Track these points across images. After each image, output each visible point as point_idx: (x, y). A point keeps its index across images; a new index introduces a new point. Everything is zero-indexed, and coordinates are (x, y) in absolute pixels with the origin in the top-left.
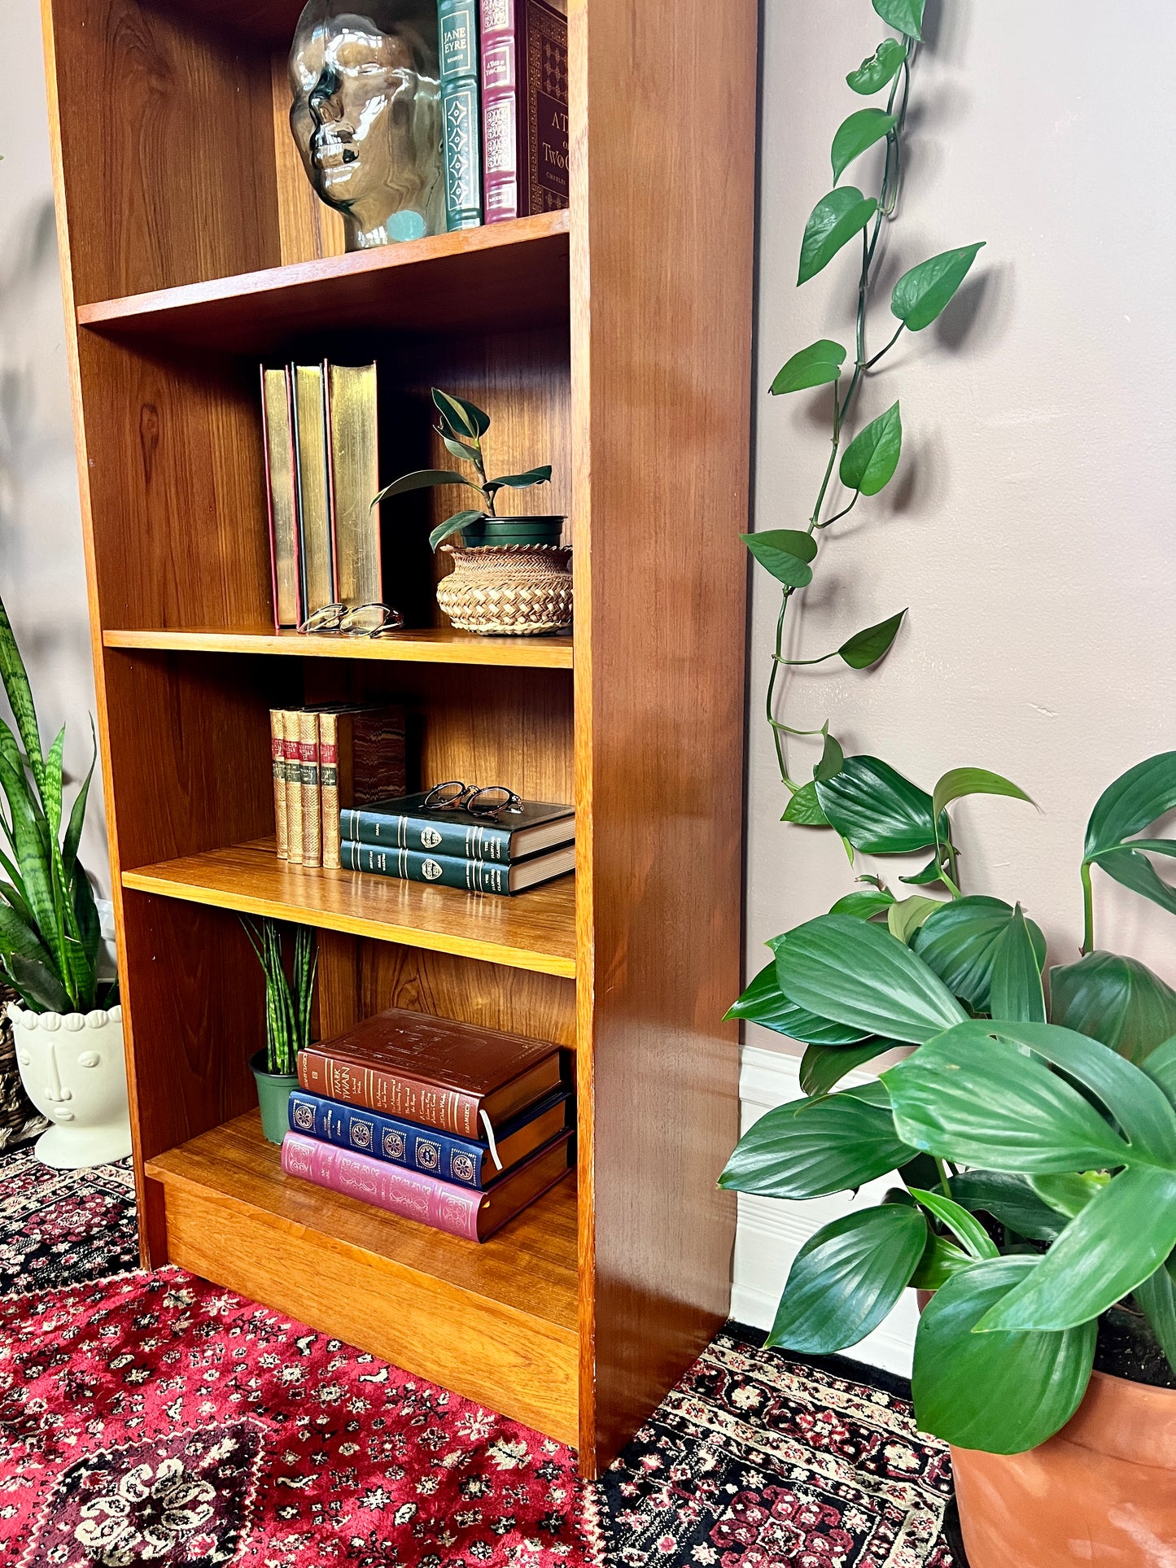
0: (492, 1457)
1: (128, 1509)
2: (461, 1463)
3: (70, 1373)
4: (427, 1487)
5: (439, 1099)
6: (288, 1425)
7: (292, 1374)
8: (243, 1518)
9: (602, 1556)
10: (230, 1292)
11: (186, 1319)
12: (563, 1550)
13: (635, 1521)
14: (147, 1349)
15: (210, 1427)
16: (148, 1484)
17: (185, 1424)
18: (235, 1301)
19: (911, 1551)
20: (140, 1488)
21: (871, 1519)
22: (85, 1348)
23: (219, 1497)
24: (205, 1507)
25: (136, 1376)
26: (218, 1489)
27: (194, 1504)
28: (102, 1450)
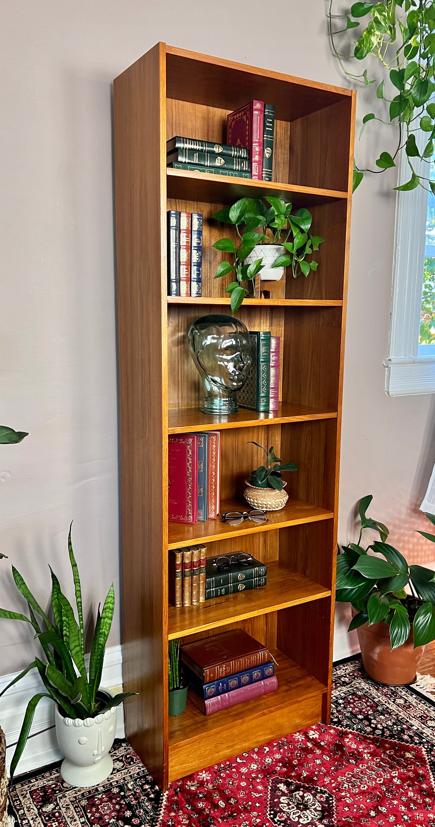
0: (313, 738)
1: (298, 811)
2: (312, 743)
3: (221, 818)
4: (318, 752)
5: (257, 656)
6: (278, 772)
7: (254, 767)
8: (314, 788)
9: (355, 731)
10: (198, 772)
11: (207, 785)
12: (350, 736)
13: (345, 722)
14: (217, 797)
15: (270, 788)
16: (288, 804)
17: (266, 793)
18: (204, 772)
19: (371, 691)
20: (290, 807)
21: (361, 692)
22: (208, 812)
23: (302, 791)
24: (305, 795)
25: (232, 801)
26: (299, 791)
27: (303, 797)
28: (267, 814)
